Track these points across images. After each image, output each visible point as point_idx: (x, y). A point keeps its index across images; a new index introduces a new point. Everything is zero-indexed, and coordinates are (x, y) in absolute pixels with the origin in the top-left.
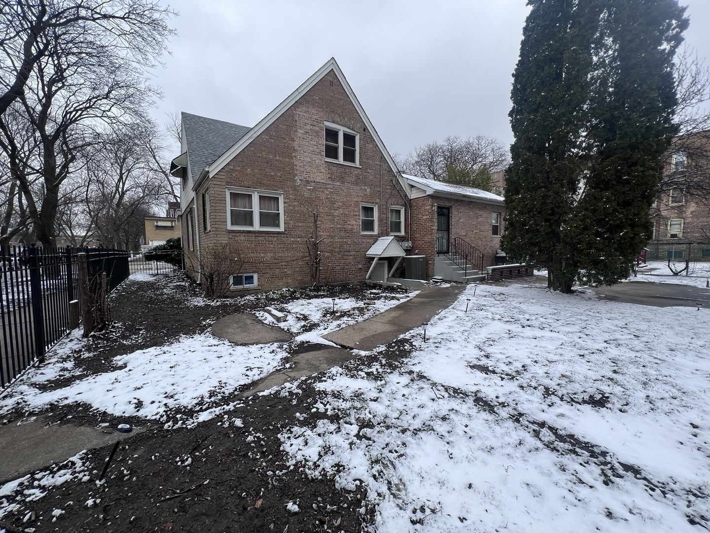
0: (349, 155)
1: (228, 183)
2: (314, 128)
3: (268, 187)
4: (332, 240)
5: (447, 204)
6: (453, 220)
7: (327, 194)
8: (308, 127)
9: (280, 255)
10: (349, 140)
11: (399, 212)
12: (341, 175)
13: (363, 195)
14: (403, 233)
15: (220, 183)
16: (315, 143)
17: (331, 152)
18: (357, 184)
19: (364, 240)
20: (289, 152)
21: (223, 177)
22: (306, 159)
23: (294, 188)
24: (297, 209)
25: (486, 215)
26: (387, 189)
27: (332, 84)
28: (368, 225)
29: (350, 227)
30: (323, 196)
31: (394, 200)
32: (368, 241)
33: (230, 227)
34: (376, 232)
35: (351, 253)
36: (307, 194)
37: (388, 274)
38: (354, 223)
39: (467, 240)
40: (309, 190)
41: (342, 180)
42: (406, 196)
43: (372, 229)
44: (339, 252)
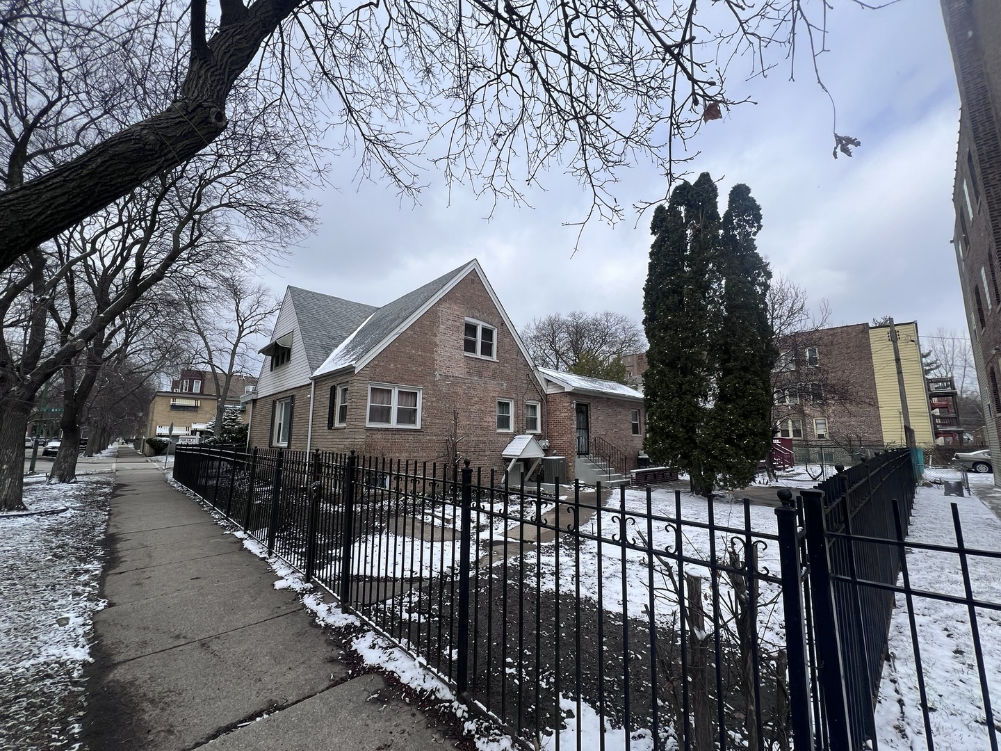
0: (487, 350)
1: (371, 379)
2: (456, 323)
3: (408, 382)
4: (467, 439)
5: (585, 401)
6: (592, 418)
7: (465, 390)
8: (450, 323)
9: (415, 454)
10: (487, 333)
11: (534, 407)
12: (478, 369)
13: (499, 390)
14: (539, 431)
15: (364, 379)
16: (455, 338)
17: (470, 346)
18: (494, 379)
19: (500, 439)
20: (431, 347)
21: (368, 372)
22: (446, 353)
23: (434, 383)
24: (435, 404)
25: (624, 413)
26: (523, 383)
27: (473, 281)
28: (504, 422)
29: (486, 424)
30: (460, 392)
31: (530, 395)
32: (504, 439)
33: (369, 425)
34: (512, 430)
35: (487, 453)
36: (445, 390)
38: (490, 419)
39: (607, 440)
40: (448, 385)
41: (480, 375)
42: (542, 390)
43: (508, 427)
44: (474, 452)
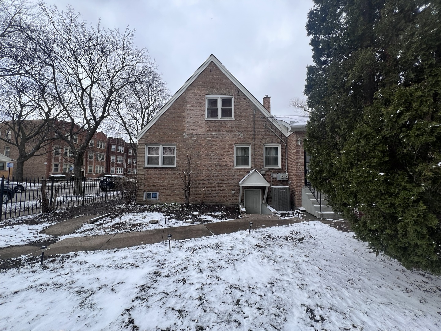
0: (226, 113)
1: (146, 142)
2: (198, 101)
3: (167, 142)
4: (209, 172)
7: (206, 142)
8: (194, 102)
9: (173, 182)
10: (227, 103)
11: (276, 149)
12: (219, 127)
13: (236, 139)
14: (280, 166)
15: (142, 143)
16: (198, 110)
17: (213, 113)
18: (231, 131)
19: (238, 173)
20: (181, 119)
21: (143, 139)
22: (191, 121)
23: (183, 141)
24: (184, 153)
26: (261, 131)
27: (212, 70)
28: (245, 161)
29: (225, 163)
30: (203, 143)
31: (268, 139)
32: (241, 173)
33: (146, 165)
34: (250, 166)
35: (225, 182)
36: (191, 143)
37: (262, 200)
38: (228, 159)
40: (193, 140)
41: (218, 130)
42: (282, 135)
43: (248, 164)
44: (215, 181)
